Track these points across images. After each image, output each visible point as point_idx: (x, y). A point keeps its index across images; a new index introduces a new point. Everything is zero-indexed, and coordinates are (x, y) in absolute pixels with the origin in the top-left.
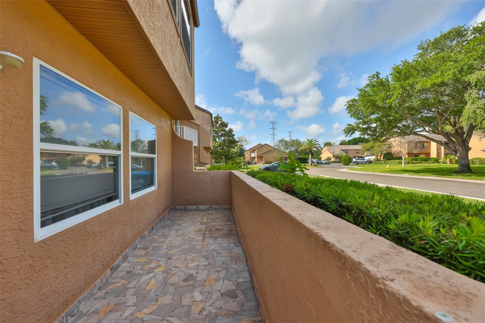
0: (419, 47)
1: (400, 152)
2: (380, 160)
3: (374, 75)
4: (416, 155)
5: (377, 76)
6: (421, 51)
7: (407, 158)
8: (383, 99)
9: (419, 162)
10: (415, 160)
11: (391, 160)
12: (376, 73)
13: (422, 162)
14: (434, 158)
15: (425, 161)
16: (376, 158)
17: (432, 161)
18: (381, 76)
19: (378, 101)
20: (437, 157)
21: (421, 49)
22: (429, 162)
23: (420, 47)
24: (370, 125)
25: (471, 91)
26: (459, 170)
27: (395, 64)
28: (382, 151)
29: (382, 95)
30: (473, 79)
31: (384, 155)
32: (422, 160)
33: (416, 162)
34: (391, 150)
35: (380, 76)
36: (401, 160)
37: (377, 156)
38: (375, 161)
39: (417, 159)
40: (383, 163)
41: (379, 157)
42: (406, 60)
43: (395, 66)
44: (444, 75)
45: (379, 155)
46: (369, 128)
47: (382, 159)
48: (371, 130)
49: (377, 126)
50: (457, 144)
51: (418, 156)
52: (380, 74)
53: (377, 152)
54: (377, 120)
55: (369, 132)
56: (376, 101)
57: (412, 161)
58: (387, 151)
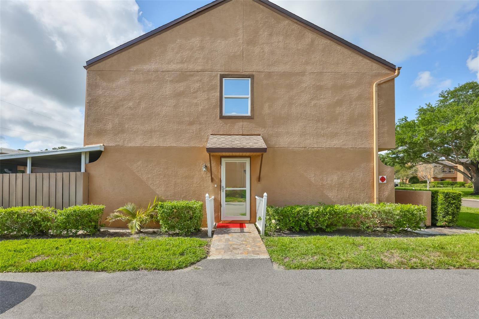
0: (440, 94)
1: (425, 176)
2: (406, 184)
3: (403, 119)
4: (442, 179)
5: (406, 119)
6: (442, 98)
7: (433, 182)
8: (410, 138)
9: (445, 186)
10: (441, 184)
11: (417, 183)
12: (404, 117)
13: (448, 186)
14: (460, 183)
15: (451, 185)
16: (402, 181)
17: (458, 186)
18: (409, 120)
19: (406, 139)
20: (464, 181)
21: (442, 96)
22: (455, 186)
23: (442, 95)
24: (399, 155)
25: (475, 136)
26: (474, 192)
27: (420, 106)
28: (408, 175)
29: (410, 134)
30: (477, 128)
31: (410, 179)
32: (448, 184)
33: (441, 185)
34: (416, 174)
35: (407, 120)
36: (426, 184)
37: (403, 180)
38: (400, 184)
39: (443, 183)
40: (409, 186)
41: (404, 181)
42: (429, 103)
43: (420, 108)
44: (457, 124)
45: (405, 178)
46: (398, 157)
47: (407, 182)
48: (399, 159)
49: (404, 156)
50: (472, 172)
51: (444, 180)
52: (407, 118)
53: (403, 176)
54: (405, 151)
55: (397, 160)
56: (404, 139)
57: (438, 185)
58: (412, 175)
